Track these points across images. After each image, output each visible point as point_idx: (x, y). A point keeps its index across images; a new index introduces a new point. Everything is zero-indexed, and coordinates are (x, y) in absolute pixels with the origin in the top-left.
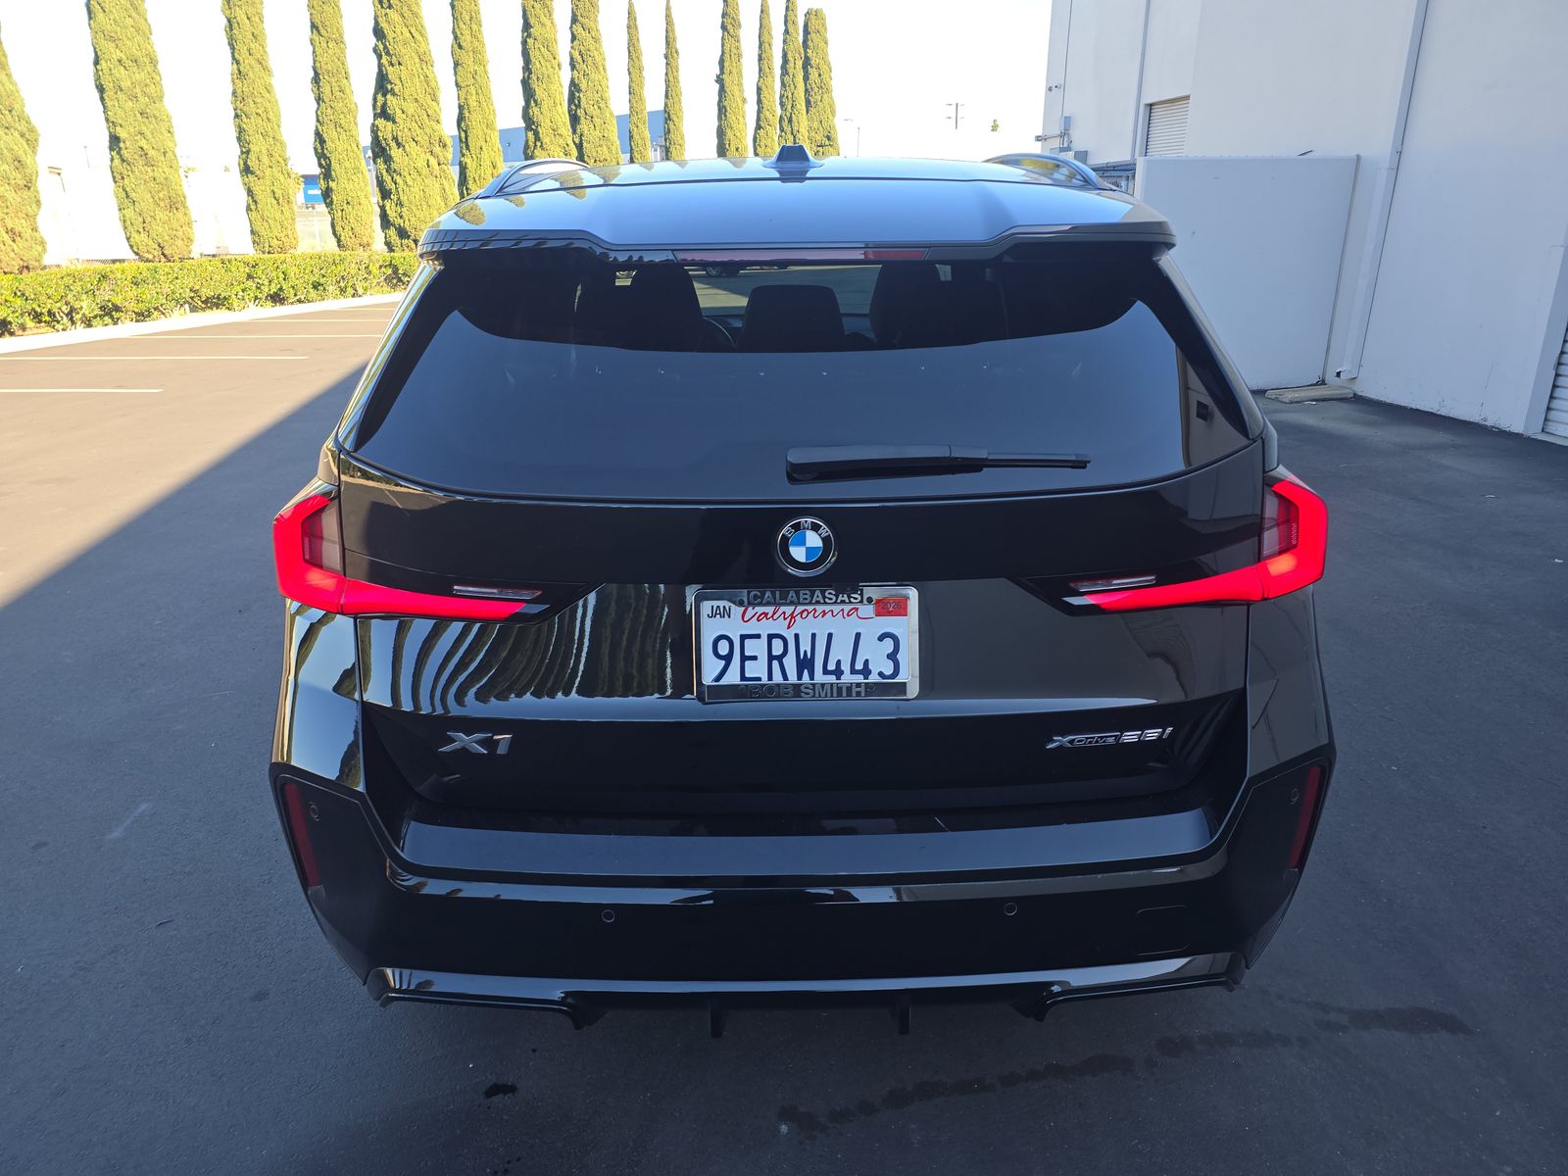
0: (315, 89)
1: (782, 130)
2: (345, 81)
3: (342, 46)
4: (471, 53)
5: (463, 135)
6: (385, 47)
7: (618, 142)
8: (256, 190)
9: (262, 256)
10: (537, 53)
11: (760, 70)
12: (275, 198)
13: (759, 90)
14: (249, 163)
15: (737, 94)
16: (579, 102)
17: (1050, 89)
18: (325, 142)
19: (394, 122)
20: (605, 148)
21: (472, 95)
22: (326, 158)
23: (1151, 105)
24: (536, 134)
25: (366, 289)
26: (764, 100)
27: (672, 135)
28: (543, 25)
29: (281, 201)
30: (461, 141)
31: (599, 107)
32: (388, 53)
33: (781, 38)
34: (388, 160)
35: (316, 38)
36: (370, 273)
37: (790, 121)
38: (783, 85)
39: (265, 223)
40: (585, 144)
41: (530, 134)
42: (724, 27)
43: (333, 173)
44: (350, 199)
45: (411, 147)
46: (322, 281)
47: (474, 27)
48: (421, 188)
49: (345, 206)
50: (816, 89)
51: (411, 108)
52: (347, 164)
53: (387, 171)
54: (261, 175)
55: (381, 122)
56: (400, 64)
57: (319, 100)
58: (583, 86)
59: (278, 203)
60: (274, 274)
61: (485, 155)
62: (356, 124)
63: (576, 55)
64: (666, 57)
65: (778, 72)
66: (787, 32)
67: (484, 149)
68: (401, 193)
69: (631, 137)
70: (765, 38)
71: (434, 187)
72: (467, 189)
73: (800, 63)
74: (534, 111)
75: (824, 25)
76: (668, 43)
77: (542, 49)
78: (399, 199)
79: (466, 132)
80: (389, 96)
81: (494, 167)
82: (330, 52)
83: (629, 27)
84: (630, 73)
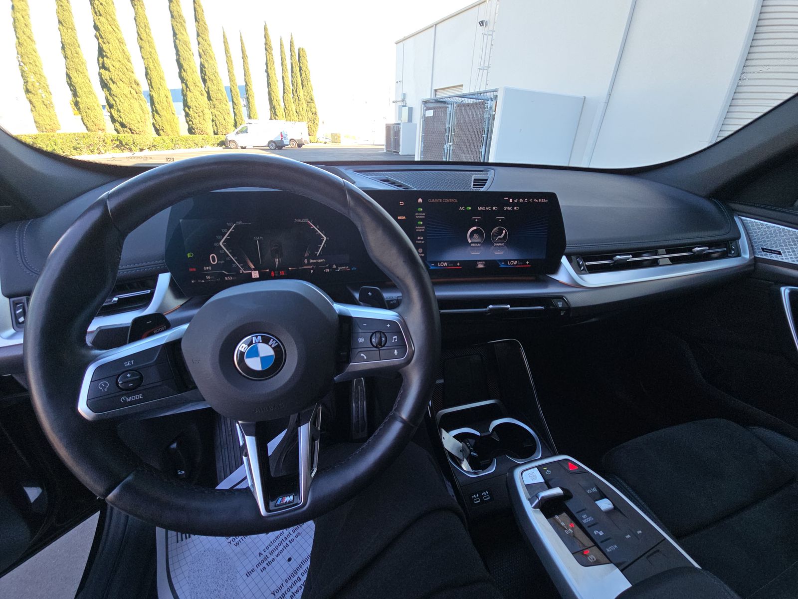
0: (63, 52)
1: (293, 95)
2: (78, 48)
3: (75, 31)
4: (147, 43)
5: (149, 82)
6: (100, 35)
7: (225, 92)
8: (34, 100)
9: (42, 133)
10: (182, 47)
11: (283, 69)
12: (45, 105)
13: (283, 77)
14: (28, 87)
15: (274, 77)
16: (205, 73)
17: (397, 82)
18: (71, 78)
19: (109, 71)
20: (220, 95)
21: (150, 62)
22: (73, 86)
23: (436, 90)
24: (186, 85)
25: (106, 151)
26: (285, 82)
27: (249, 92)
28: (183, 34)
29: (48, 106)
30: (149, 85)
31: (215, 76)
32: (102, 38)
33: (290, 57)
34: (109, 89)
35: (61, 27)
36: (106, 143)
37: (296, 91)
38: (292, 77)
39: (41, 118)
40: (210, 92)
41: (184, 85)
42: (266, 49)
43: (78, 94)
44: (89, 107)
45: (120, 83)
46: (78, 146)
47: (147, 30)
48: (129, 104)
49: (87, 110)
50: (305, 80)
51: (117, 65)
52: (85, 90)
53: (110, 95)
54: (36, 93)
55: (103, 71)
56: (108, 43)
57: (66, 57)
58: (206, 65)
59: (47, 107)
60: (49, 142)
61: (161, 92)
62: (87, 70)
63: (201, 51)
64: (243, 58)
65: (290, 71)
66: (291, 55)
67: (160, 88)
68: (118, 105)
69: (231, 91)
70: (283, 56)
71: (136, 105)
72: (155, 107)
73: (298, 69)
74: (184, 74)
75: (305, 54)
76: (243, 52)
77: (184, 46)
78: (118, 108)
79: (150, 80)
80: (105, 58)
81: (167, 97)
82: (69, 34)
83: (224, 42)
84: (227, 63)
